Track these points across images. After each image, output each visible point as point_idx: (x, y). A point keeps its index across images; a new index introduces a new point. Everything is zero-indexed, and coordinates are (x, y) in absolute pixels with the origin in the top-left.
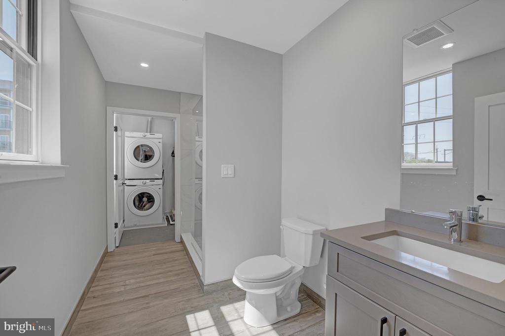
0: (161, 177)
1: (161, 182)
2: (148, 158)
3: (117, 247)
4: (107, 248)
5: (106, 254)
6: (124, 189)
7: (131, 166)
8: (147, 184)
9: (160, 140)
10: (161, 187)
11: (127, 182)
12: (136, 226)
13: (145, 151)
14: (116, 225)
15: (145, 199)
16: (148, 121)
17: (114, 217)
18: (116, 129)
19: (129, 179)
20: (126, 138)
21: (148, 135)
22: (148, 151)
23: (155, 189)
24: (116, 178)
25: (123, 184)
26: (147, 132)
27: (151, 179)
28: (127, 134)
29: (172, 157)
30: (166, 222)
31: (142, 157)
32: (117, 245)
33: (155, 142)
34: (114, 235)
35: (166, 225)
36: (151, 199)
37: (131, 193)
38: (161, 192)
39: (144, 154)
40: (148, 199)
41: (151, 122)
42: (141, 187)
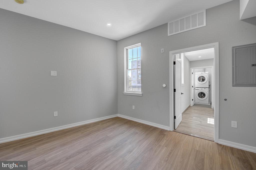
0: (208, 87)
1: (208, 89)
2: (203, 80)
3: (193, 106)
4: (190, 105)
5: (190, 106)
6: (195, 90)
7: (197, 83)
8: (202, 89)
9: (208, 74)
11: (196, 89)
12: (199, 103)
14: (193, 100)
17: (192, 97)
18: (193, 73)
20: (196, 75)
21: (203, 73)
23: (206, 91)
24: (193, 87)
27: (204, 88)
28: (196, 73)
31: (201, 80)
33: (206, 75)
34: (192, 103)
36: (204, 95)
37: (197, 92)
38: (208, 92)
39: (202, 79)
42: (200, 90)
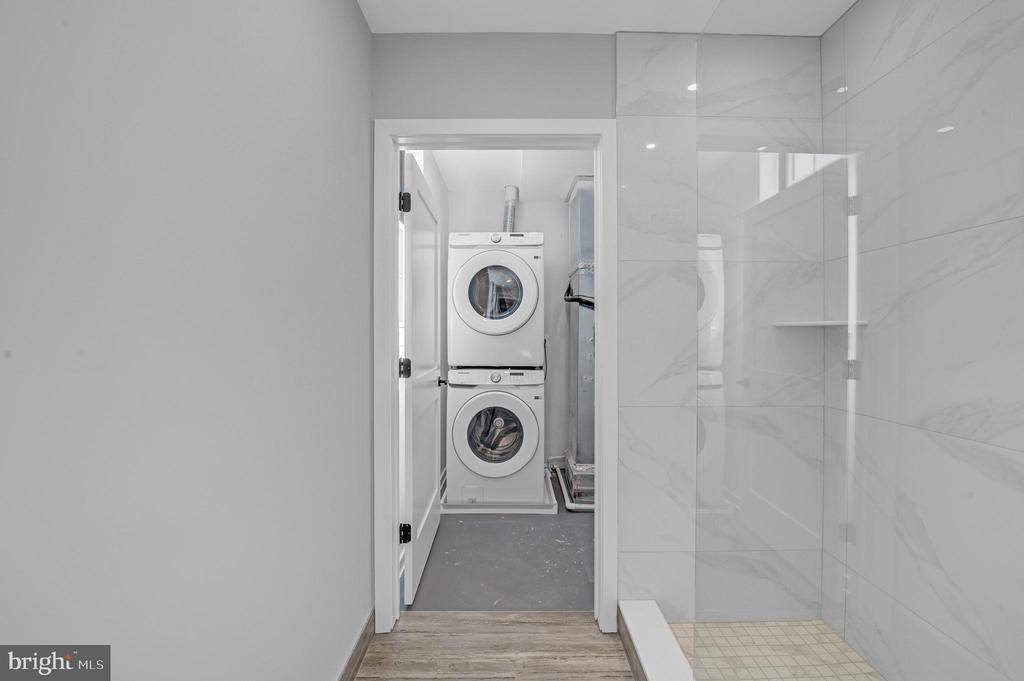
0: (539, 362)
1: (538, 376)
2: (505, 306)
3: (409, 607)
4: (371, 623)
6: (444, 395)
8: (501, 383)
9: (539, 252)
10: (540, 392)
11: (454, 377)
12: (473, 504)
13: (499, 289)
14: (405, 534)
15: (499, 422)
16: (507, 208)
17: (399, 506)
18: (406, 203)
19: (459, 368)
20: (451, 252)
21: (506, 238)
22: (507, 289)
23: (524, 398)
24: (406, 369)
25: (440, 382)
26: (505, 230)
27: (513, 368)
28: (455, 238)
29: (565, 302)
30: (555, 502)
31: (492, 305)
32: (409, 601)
33: (525, 257)
34: (400, 566)
35: (554, 511)
36: (514, 426)
37: (463, 406)
38: (539, 408)
40: (507, 422)
41: (514, 209)
42: (486, 392)
